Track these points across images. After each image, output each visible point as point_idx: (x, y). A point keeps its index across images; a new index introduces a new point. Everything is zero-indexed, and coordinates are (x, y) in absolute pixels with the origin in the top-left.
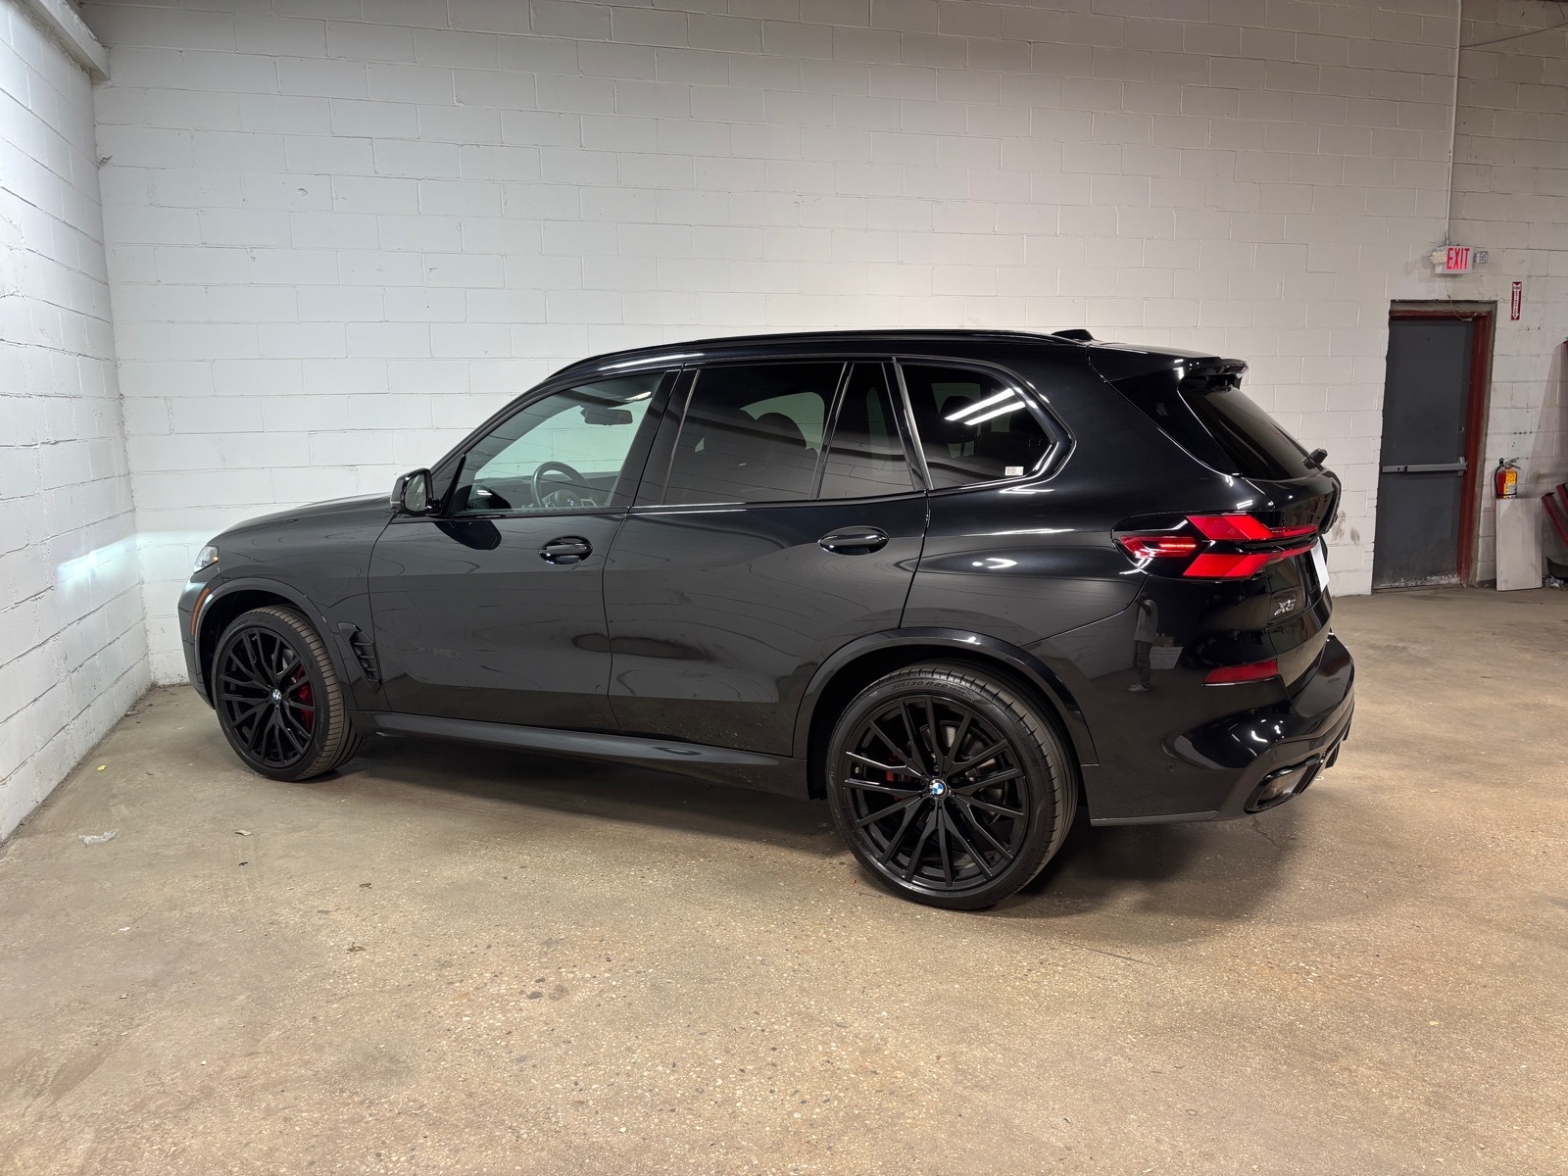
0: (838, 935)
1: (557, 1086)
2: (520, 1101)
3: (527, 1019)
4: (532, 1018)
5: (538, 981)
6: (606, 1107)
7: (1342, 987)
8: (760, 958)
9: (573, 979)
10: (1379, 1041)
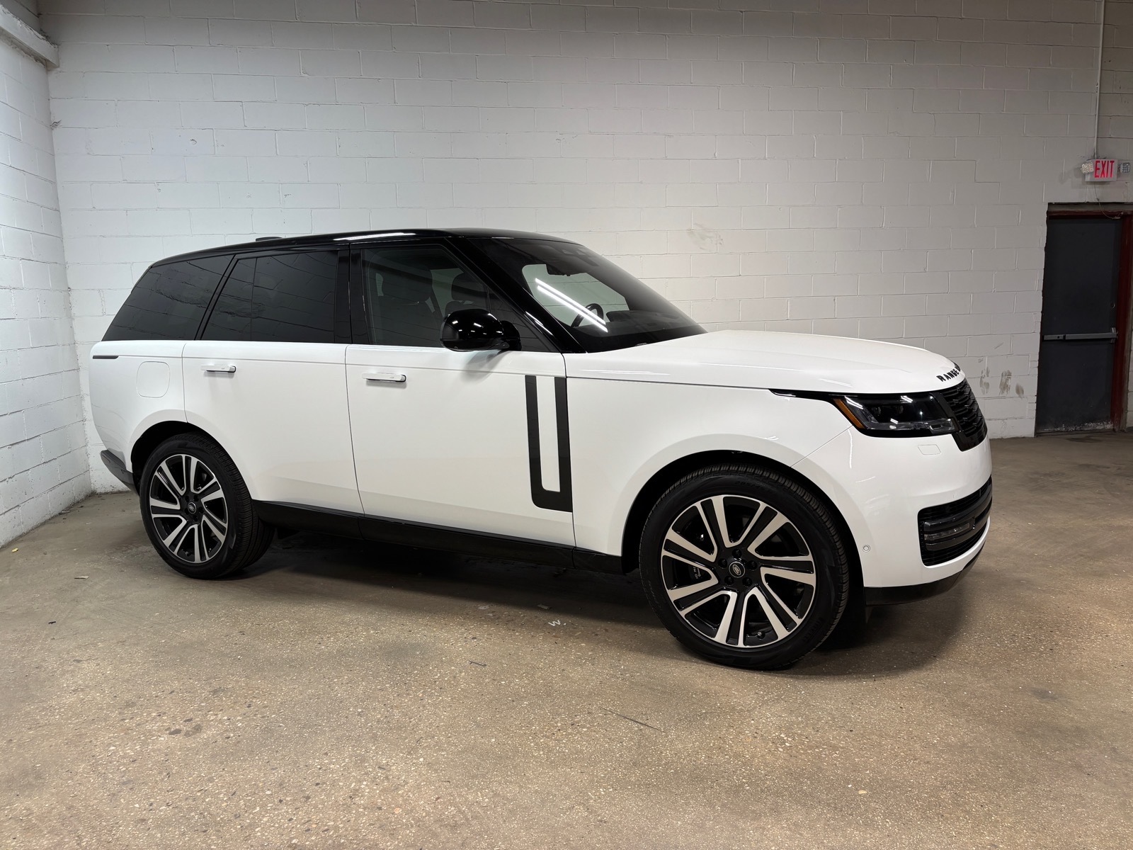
0: (431, 695)
1: (137, 806)
2: (100, 816)
3: (154, 751)
4: (159, 750)
5: (185, 721)
6: (158, 827)
7: (804, 756)
8: (360, 710)
9: (212, 720)
10: (805, 805)
